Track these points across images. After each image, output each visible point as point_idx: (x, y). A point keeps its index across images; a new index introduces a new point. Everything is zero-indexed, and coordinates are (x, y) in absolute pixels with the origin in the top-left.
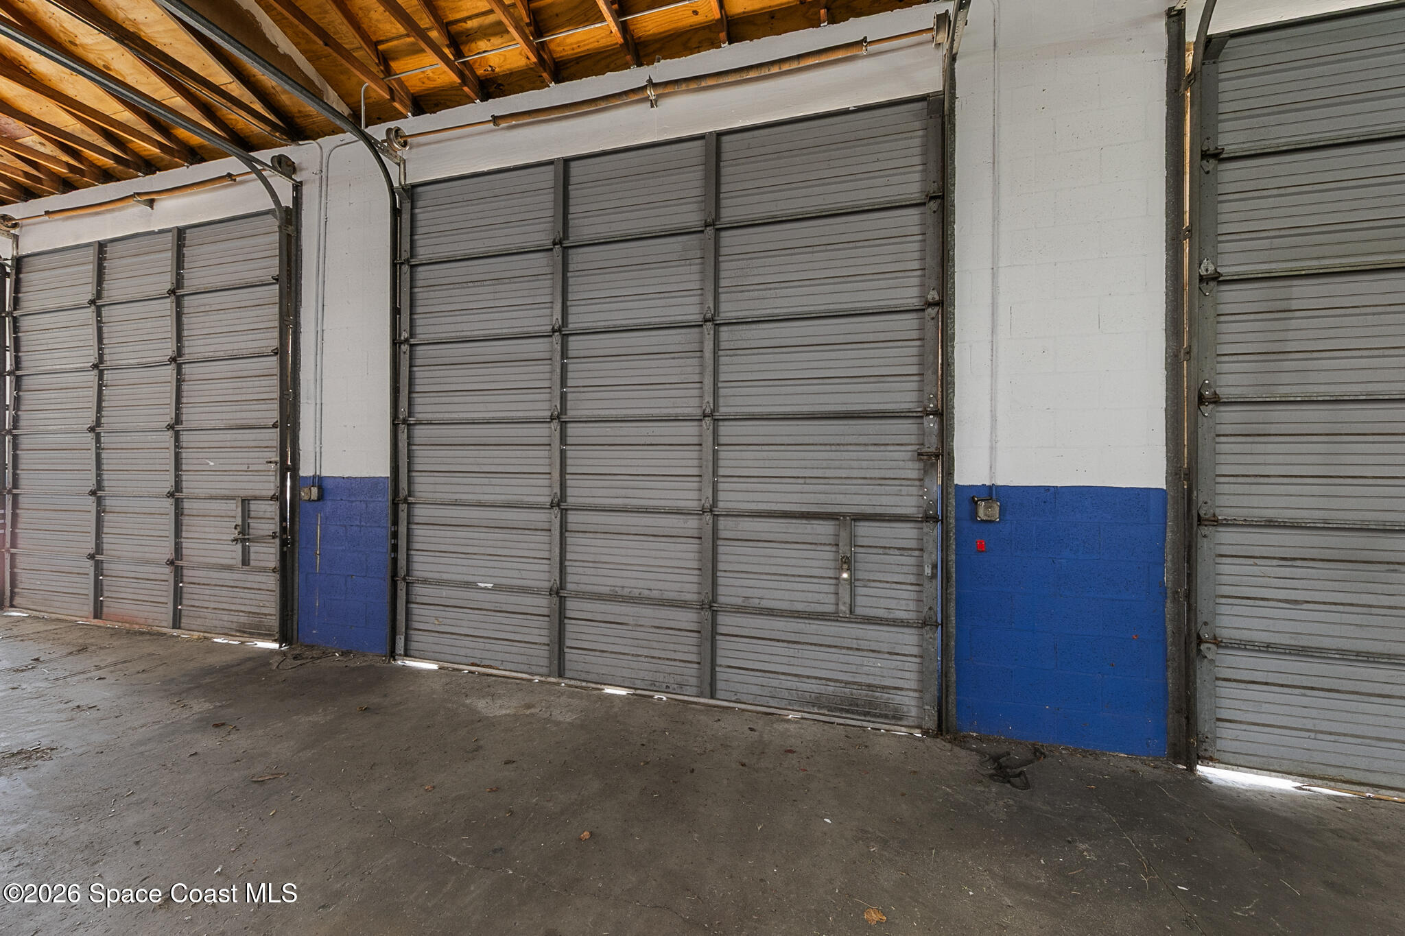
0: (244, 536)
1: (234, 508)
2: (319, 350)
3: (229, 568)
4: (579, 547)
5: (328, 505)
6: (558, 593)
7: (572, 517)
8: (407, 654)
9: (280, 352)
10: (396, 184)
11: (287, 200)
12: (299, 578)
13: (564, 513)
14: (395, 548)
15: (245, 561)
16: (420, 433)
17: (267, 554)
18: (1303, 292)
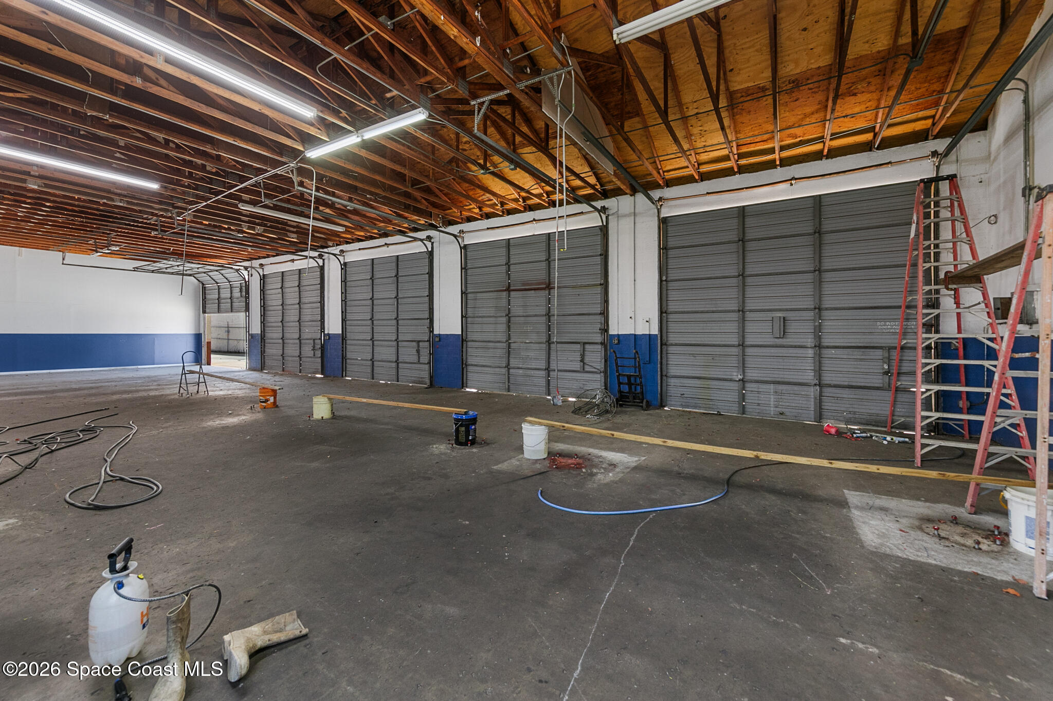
0: (314, 349)
1: (312, 341)
2: (328, 302)
3: (311, 357)
4: (377, 349)
5: (331, 340)
6: (372, 360)
7: (375, 342)
8: (346, 376)
9: (320, 302)
10: (342, 263)
11: (321, 264)
12: (325, 359)
13: (373, 341)
14: (343, 351)
15: (314, 355)
16: (347, 322)
17: (319, 353)
18: (479, 295)
